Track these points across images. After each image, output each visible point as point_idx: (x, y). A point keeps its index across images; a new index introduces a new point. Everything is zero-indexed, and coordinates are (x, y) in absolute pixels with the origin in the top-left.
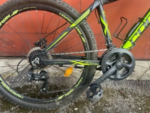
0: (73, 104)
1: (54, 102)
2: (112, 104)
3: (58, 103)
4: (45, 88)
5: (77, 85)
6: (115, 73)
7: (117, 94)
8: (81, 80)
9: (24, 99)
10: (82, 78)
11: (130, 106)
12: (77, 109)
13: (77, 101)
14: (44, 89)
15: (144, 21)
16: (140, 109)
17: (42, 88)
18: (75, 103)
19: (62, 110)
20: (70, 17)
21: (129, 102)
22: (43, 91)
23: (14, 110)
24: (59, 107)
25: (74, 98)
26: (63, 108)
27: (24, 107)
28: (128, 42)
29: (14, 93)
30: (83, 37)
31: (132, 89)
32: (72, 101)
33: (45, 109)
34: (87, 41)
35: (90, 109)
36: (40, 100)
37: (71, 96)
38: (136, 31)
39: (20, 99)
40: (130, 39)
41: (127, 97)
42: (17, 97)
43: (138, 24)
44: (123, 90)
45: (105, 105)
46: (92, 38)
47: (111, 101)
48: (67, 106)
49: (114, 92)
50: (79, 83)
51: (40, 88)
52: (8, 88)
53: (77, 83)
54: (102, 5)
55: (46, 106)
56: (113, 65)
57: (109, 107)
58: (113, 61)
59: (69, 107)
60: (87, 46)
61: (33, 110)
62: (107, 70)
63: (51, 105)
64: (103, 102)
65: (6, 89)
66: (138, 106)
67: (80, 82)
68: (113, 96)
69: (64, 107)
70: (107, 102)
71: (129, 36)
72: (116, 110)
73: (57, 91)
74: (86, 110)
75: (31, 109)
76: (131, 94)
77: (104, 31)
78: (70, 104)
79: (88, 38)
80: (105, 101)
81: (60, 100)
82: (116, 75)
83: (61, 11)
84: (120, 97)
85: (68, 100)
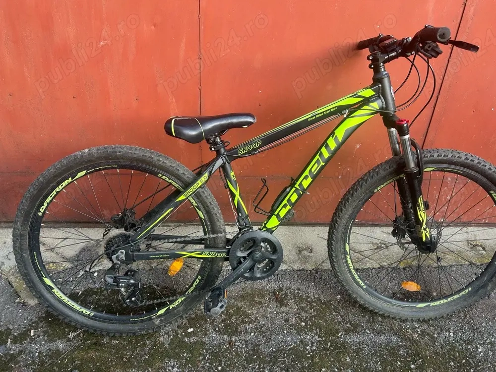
0: (185, 321)
1: (150, 319)
2: (256, 318)
3: (157, 322)
4: (135, 296)
5: (192, 289)
6: (251, 269)
7: (270, 299)
8: (198, 280)
9: (94, 318)
10: (199, 277)
11: (287, 320)
12: (192, 330)
13: (193, 316)
14: (133, 299)
15: (297, 186)
16: (303, 324)
17: (129, 297)
18: (190, 320)
19: (165, 333)
20: (177, 180)
21: (287, 314)
22: (131, 301)
23: (74, 338)
24: (159, 327)
25: (185, 311)
26: (167, 329)
27: (95, 331)
28: (274, 217)
29: (77, 307)
30: (200, 210)
31: (298, 289)
32: (182, 317)
33: (134, 333)
34: (206, 217)
35: (215, 330)
36: (124, 318)
37: (181, 308)
38: (285, 202)
39: (88, 316)
40: (276, 213)
41: (286, 305)
42: (81, 313)
43: (288, 190)
44: (282, 291)
45: (243, 321)
46: (214, 212)
47: (255, 312)
48: (174, 326)
49: (264, 296)
50: (194, 286)
51: (125, 297)
52: (66, 299)
53: (191, 285)
54: (229, 163)
55: (136, 327)
56: (248, 255)
57: (250, 323)
58: (248, 250)
59: (178, 327)
60: (206, 225)
61: (111, 335)
62: (240, 263)
63: (145, 325)
64: (241, 316)
65: (61, 301)
66: (300, 319)
67: (195, 283)
68: (260, 303)
69: (169, 328)
70: (247, 316)
71: (275, 208)
72: (262, 327)
73: (155, 302)
74: (208, 330)
75: (108, 334)
76: (295, 298)
77: (233, 200)
78: (179, 322)
79: (208, 213)
80: (244, 313)
81: (160, 316)
82: (253, 272)
83: (161, 172)
84: (273, 305)
85: (175, 315)
